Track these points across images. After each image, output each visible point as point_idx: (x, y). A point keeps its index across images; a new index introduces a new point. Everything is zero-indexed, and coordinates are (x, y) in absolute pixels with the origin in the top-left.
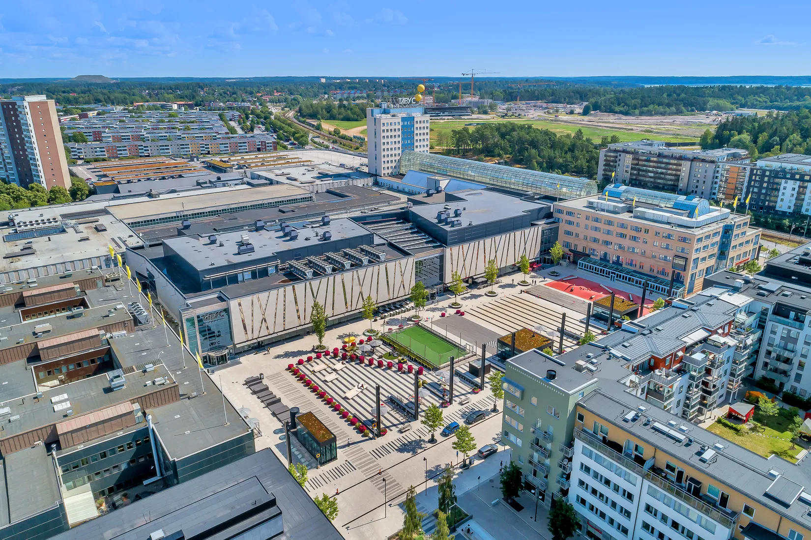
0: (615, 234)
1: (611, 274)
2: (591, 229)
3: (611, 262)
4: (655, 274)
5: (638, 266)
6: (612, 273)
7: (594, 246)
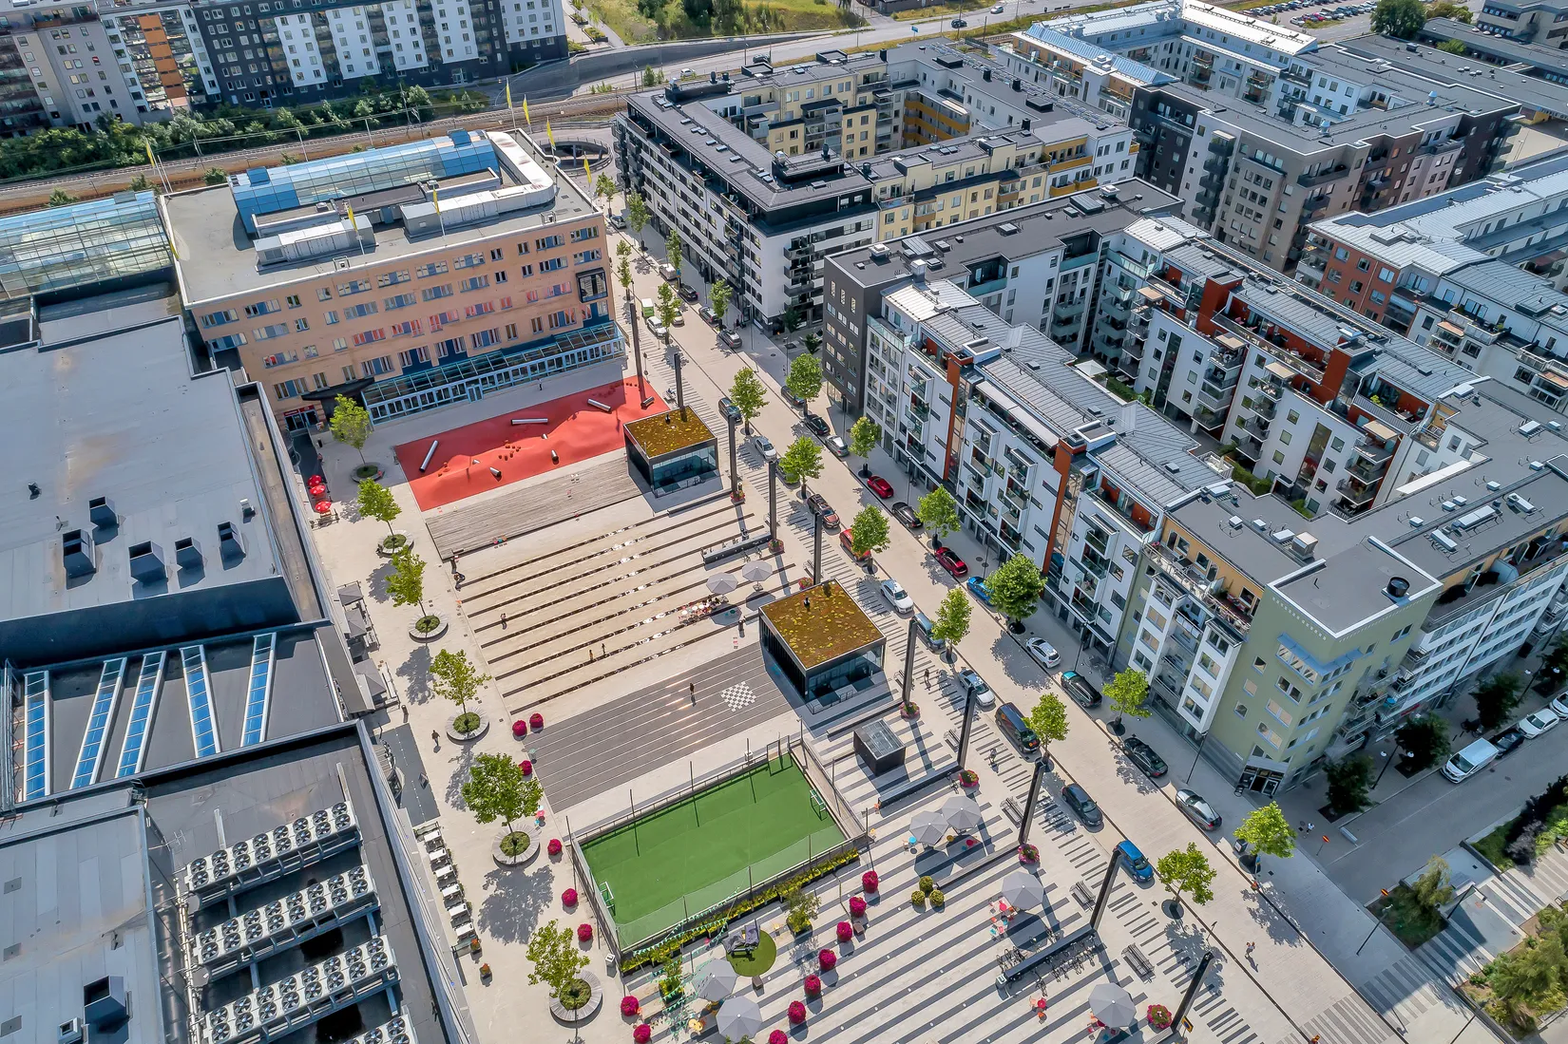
0: (419, 297)
1: (467, 389)
2: (348, 316)
3: (435, 363)
4: (547, 332)
5: (503, 336)
6: (468, 383)
7: (374, 351)
